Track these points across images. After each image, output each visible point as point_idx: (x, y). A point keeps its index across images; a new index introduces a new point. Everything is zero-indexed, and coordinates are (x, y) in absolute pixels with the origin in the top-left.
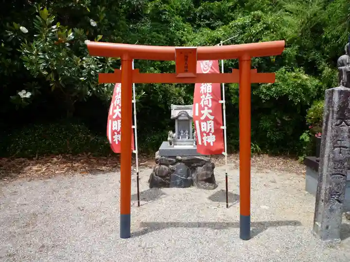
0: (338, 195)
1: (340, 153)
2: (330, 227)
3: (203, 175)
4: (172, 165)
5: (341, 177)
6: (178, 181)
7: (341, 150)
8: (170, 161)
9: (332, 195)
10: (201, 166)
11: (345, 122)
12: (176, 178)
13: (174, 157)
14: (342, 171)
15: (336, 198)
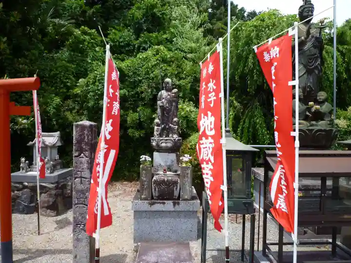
0: (83, 224)
1: (81, 184)
2: (78, 257)
3: (44, 202)
4: (17, 191)
5: (84, 207)
6: (21, 207)
7: (81, 180)
8: (15, 187)
9: (77, 224)
10: (45, 193)
11: (84, 154)
12: (20, 204)
13: (21, 183)
14: (84, 201)
15: (81, 227)
